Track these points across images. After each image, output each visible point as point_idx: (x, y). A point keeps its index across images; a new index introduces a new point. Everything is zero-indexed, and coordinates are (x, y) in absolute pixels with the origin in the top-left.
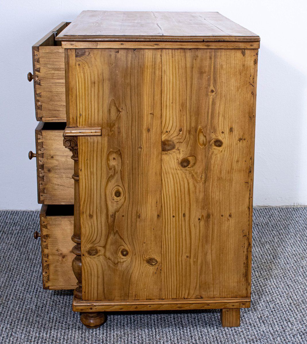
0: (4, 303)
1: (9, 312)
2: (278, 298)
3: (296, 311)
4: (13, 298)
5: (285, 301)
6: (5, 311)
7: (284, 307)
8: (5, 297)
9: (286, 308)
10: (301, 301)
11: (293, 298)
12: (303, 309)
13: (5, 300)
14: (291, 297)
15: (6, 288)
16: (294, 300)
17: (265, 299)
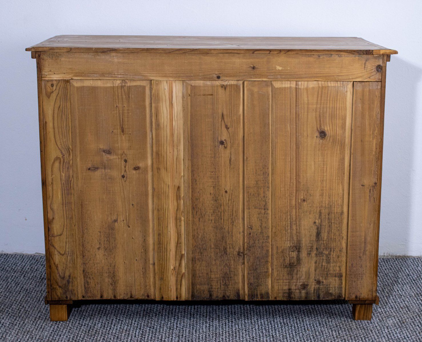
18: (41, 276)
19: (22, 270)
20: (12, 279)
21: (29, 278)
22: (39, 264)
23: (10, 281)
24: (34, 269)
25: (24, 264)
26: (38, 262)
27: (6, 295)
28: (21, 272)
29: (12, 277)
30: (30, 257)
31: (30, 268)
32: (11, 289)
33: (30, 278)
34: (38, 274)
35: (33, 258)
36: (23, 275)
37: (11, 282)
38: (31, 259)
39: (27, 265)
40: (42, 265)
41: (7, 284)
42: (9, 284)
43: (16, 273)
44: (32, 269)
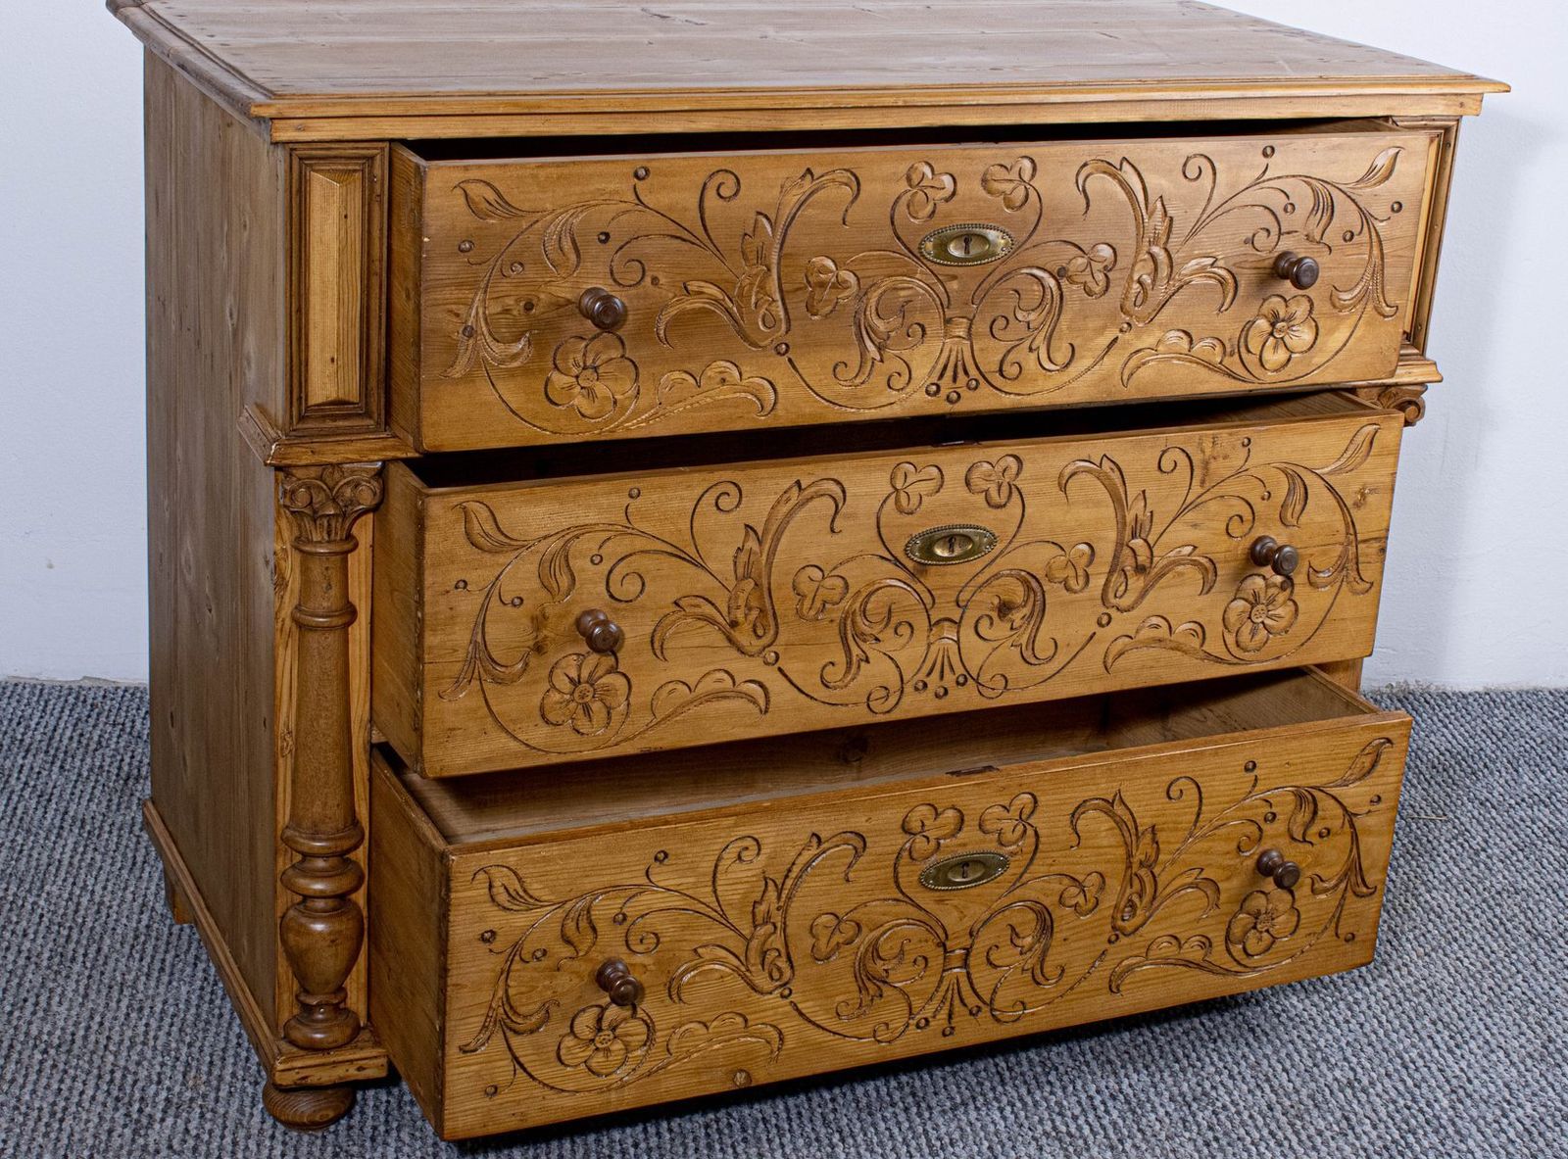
0: (204, 1096)
1: (228, 1139)
2: (1221, 1082)
3: (1295, 1144)
4: (234, 1075)
5: (1250, 1097)
6: (210, 1132)
7: (1250, 1122)
8: (205, 1068)
9: (1256, 1127)
10: (1309, 1096)
11: (1276, 1083)
12: (1320, 1133)
13: (207, 1083)
14: (1268, 1080)
15: (205, 1030)
16: (1281, 1092)
17: (1175, 1090)
18: (120, 768)
19: (49, 745)
20: (23, 779)
21: (80, 775)
22: (103, 719)
23: (17, 788)
24: (90, 739)
25: (53, 722)
26: (99, 714)
27: (13, 841)
28: (47, 752)
29: (20, 772)
30: (66, 692)
31: (76, 738)
32: (27, 819)
33: (85, 774)
34: (108, 760)
35: (77, 698)
36: (58, 763)
37: (23, 790)
38: (71, 700)
39: (62, 725)
40: (114, 725)
41: (9, 799)
42: (15, 798)
43: (30, 757)
44: (85, 742)
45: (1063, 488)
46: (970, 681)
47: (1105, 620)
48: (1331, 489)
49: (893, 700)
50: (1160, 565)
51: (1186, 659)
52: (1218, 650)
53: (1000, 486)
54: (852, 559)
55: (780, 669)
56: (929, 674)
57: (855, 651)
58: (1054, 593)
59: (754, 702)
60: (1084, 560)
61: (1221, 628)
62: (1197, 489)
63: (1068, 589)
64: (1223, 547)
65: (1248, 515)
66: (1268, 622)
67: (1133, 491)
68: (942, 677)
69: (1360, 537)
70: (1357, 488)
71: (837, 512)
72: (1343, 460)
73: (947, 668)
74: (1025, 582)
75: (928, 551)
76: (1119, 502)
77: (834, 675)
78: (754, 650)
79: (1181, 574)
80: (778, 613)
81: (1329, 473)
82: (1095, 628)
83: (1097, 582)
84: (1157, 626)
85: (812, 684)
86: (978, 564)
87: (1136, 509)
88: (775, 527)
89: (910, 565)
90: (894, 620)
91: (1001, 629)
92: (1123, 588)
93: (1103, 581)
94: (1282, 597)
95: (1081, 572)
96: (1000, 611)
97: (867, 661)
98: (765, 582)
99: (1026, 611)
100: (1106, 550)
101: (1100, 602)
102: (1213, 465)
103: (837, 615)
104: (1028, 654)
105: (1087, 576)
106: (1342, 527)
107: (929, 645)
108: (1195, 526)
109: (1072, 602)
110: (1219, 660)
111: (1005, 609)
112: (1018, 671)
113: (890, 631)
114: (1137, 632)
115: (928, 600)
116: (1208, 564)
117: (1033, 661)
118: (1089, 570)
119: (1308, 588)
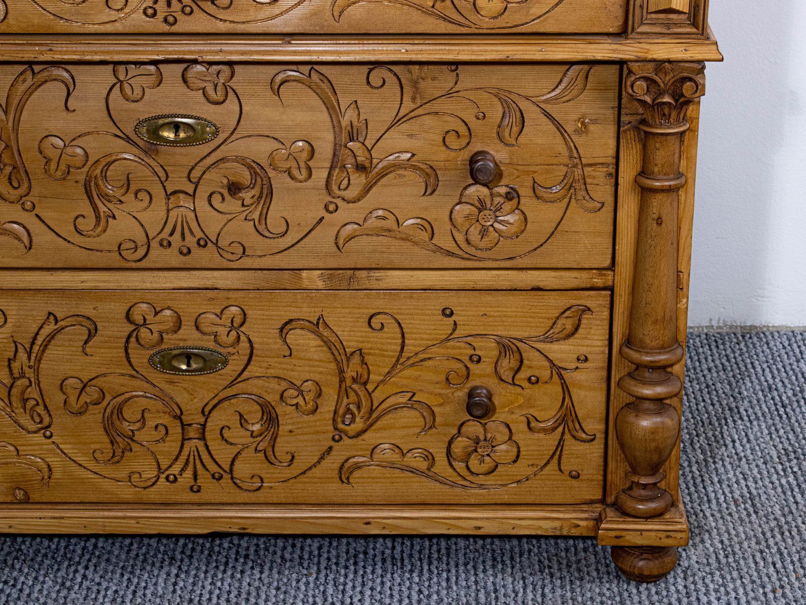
45: (278, 93)
46: (210, 244)
47: (332, 207)
48: (548, 115)
49: (141, 252)
50: (380, 166)
51: (416, 249)
52: (450, 245)
53: (216, 86)
54: (89, 133)
55: (37, 216)
56: (171, 234)
57: (102, 209)
58: (279, 181)
59: (20, 240)
60: (305, 155)
61: (449, 226)
62: (408, 105)
63: (292, 178)
64: (442, 157)
65: (463, 130)
66: (496, 225)
67: (344, 101)
68: (183, 239)
69: (584, 161)
70: (576, 117)
71: (69, 94)
72: (557, 91)
73: (186, 231)
74: (250, 167)
75: (154, 133)
76: (333, 110)
77: (87, 224)
78: (12, 198)
79: (400, 176)
80: (29, 171)
81: (546, 101)
82: (323, 213)
83: (320, 175)
84: (384, 218)
85: (67, 230)
86: (205, 149)
87: (349, 116)
88: (15, 102)
89: (141, 143)
90: (133, 188)
91: (232, 205)
92: (345, 182)
93: (325, 174)
94: (508, 206)
95: (302, 165)
96: (229, 190)
97: (114, 218)
98: (13, 144)
99: (255, 192)
100: (325, 148)
101: (324, 191)
102: (422, 85)
103: (82, 178)
104: (261, 228)
105: (309, 170)
106: (565, 152)
107: (168, 211)
108: (411, 136)
109: (297, 189)
110: (450, 254)
111: (234, 188)
112: (254, 242)
113: (130, 196)
114: (365, 220)
115: (162, 174)
116: (429, 171)
117: (267, 234)
118: (311, 164)
119: (534, 200)
